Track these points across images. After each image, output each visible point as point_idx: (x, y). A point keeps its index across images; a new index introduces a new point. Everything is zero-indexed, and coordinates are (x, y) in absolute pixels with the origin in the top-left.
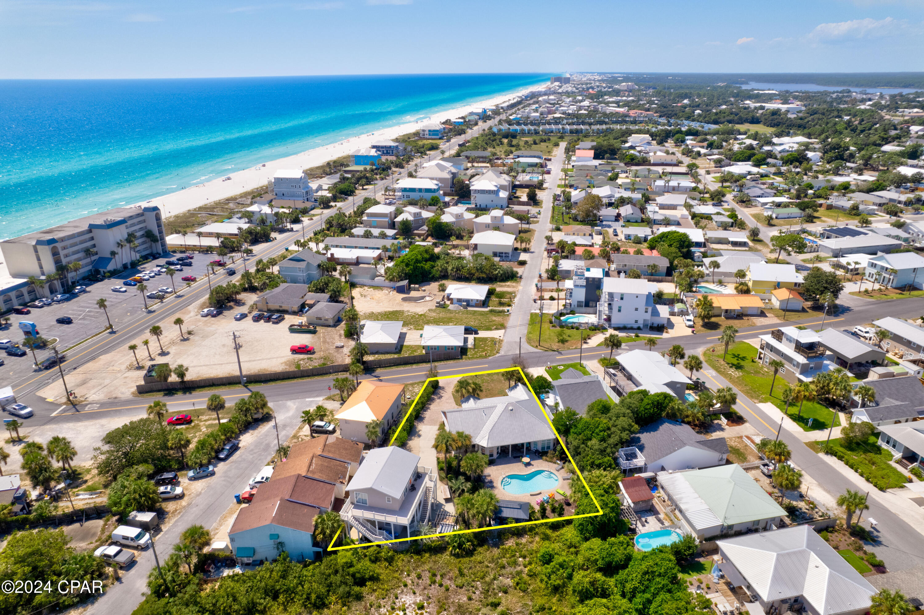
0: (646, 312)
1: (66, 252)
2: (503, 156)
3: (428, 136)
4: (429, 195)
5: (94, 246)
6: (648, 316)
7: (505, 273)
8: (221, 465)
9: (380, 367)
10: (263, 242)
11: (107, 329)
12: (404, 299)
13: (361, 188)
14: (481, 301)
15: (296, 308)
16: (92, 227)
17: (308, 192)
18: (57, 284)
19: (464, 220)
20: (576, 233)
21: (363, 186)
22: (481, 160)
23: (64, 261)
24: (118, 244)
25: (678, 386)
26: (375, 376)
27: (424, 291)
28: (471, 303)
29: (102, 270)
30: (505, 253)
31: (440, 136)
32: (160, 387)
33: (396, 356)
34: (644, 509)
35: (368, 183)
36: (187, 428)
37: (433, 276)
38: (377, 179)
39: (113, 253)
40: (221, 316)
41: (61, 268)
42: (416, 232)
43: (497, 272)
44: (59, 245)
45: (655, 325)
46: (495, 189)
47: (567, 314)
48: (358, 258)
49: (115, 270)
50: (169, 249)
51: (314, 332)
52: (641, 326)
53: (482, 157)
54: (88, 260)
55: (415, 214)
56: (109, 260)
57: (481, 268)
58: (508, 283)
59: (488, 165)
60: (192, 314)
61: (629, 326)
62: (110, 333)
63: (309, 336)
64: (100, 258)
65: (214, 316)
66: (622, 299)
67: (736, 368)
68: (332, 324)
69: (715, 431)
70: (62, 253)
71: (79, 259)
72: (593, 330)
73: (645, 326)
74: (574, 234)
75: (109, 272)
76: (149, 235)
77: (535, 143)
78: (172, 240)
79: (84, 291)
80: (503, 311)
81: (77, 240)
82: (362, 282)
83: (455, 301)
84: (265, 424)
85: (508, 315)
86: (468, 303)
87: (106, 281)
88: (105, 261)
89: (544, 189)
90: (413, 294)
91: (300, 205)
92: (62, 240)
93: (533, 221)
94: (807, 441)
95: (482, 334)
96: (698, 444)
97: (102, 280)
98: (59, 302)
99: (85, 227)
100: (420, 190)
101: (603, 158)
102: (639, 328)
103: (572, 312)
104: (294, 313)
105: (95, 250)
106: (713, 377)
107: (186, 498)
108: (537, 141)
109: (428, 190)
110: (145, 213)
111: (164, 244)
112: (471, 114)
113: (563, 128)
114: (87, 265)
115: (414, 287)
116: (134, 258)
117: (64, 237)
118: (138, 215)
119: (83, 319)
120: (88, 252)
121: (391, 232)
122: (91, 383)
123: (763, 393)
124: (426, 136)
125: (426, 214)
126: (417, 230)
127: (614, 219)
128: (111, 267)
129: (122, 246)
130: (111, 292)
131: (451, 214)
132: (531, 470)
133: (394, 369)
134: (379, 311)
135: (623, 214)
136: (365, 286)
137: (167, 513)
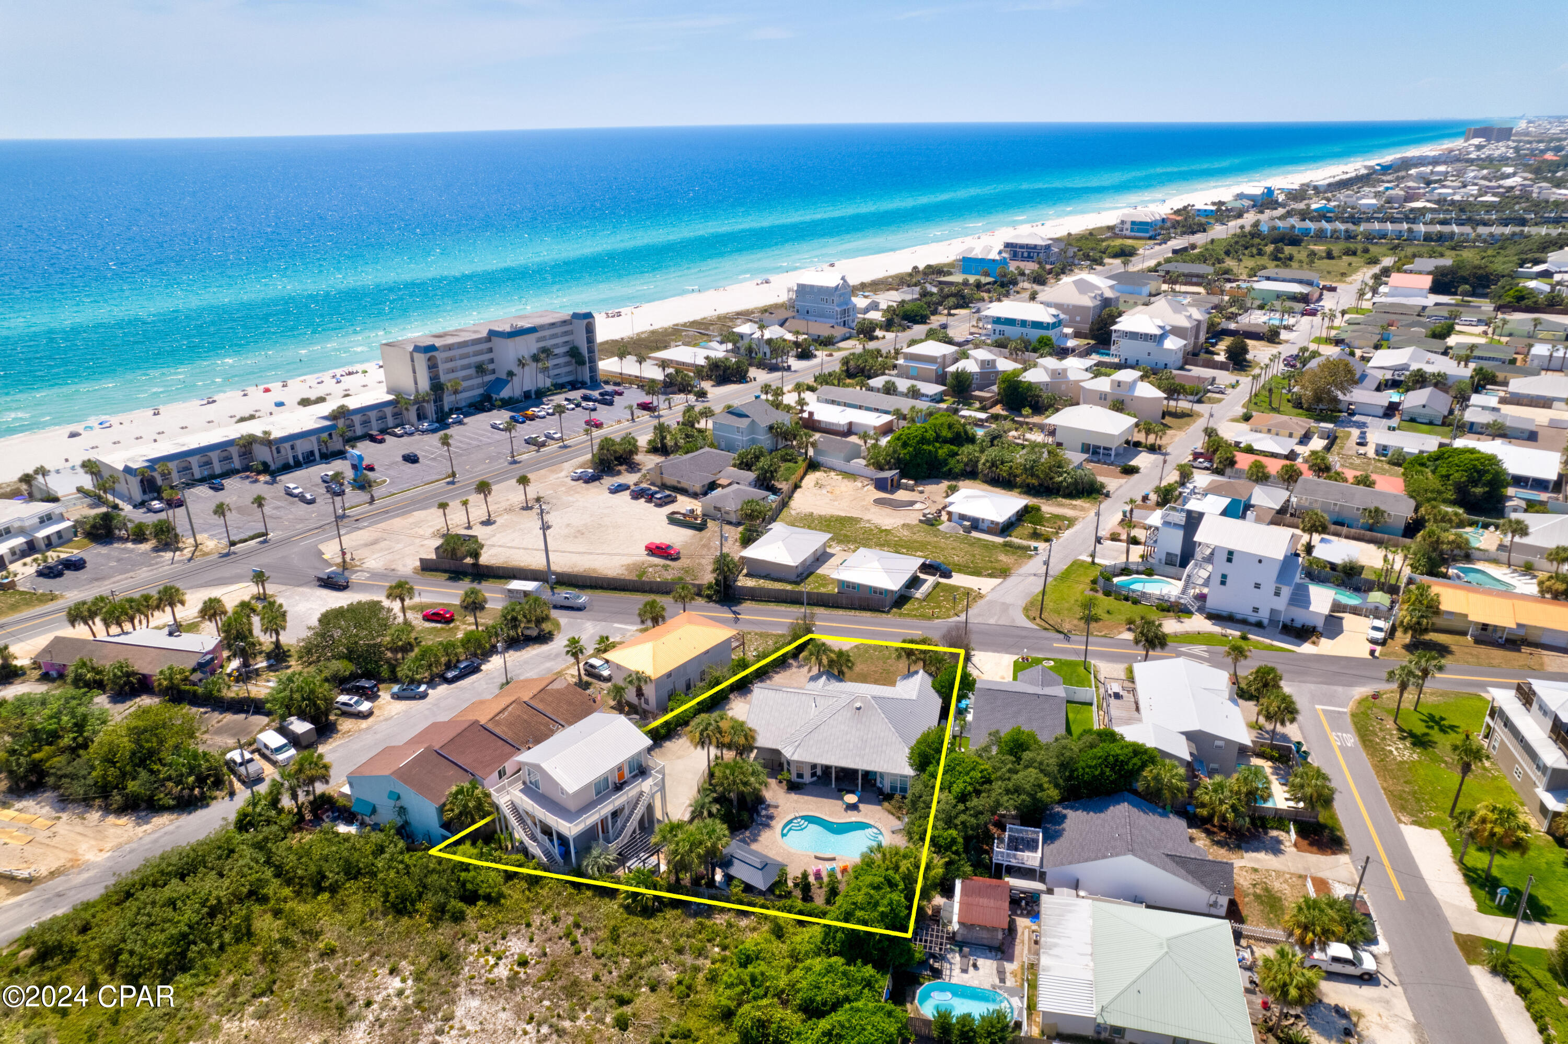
0: (1277, 594)
1: (450, 365)
2: (1244, 277)
3: (1128, 233)
4: (1036, 334)
5: (492, 361)
6: (1281, 604)
7: (1076, 483)
8: (443, 689)
9: (753, 600)
10: (734, 382)
11: (449, 476)
12: (878, 502)
13: (946, 312)
14: (997, 524)
15: (697, 488)
16: (492, 334)
17: (848, 311)
18: (430, 409)
19: (1068, 382)
20: (1274, 430)
21: (950, 308)
22: (1194, 280)
23: (443, 378)
24: (519, 361)
25: (1218, 743)
26: (734, 613)
27: (922, 492)
28: (981, 525)
29: (494, 396)
30: (1105, 448)
31: (1151, 233)
32: (447, 567)
33: (789, 587)
34: (985, 942)
35: (964, 305)
36: (442, 629)
37: (950, 470)
38: (983, 300)
39: (511, 374)
40: (597, 483)
41: (437, 387)
42: (977, 393)
43: (1061, 479)
44: (440, 356)
45: (1298, 624)
46: (1158, 332)
47: (1138, 573)
48: (850, 424)
49: (510, 398)
50: (601, 377)
51: (701, 528)
52: (1266, 622)
53: (1198, 276)
54: (479, 380)
55: (983, 362)
56: (507, 382)
57: (1032, 467)
58: (1077, 502)
59: (1201, 290)
60: (563, 474)
61: (1239, 617)
62: (448, 483)
63: (689, 532)
64: (498, 379)
65: (587, 481)
66: (1229, 560)
67: (1414, 744)
68: (734, 521)
69: (1256, 850)
70: (442, 367)
71: (466, 379)
72: (1163, 610)
73: (1273, 621)
74: (1269, 431)
75: (502, 400)
76: (574, 353)
77: (1330, 256)
78: (608, 365)
79: (460, 423)
80: (1028, 548)
81: (470, 349)
82: (830, 464)
83: (955, 517)
84: (536, 646)
85: (1031, 557)
86: (976, 524)
87: (495, 412)
88: (500, 383)
89: (1279, 343)
90: (901, 495)
91: (823, 330)
92: (450, 347)
93: (1209, 398)
94: (1464, 930)
95: (958, 580)
96: (1167, 860)
97: (489, 410)
98: (424, 432)
99: (484, 334)
100: (1024, 323)
101: (1455, 294)
102: (1259, 625)
103: (1150, 572)
104: (695, 496)
105: (491, 367)
106: (1343, 749)
107: (371, 720)
108: (1335, 253)
109: (1037, 325)
110: (575, 321)
111: (593, 370)
112: (1240, 196)
113: (1410, 230)
114: (478, 386)
115: (906, 484)
116: (541, 385)
117: (453, 344)
118: (564, 322)
119: (434, 459)
120: (480, 369)
121: (933, 389)
122: (383, 544)
123: (1437, 808)
124: (1125, 232)
125: (1005, 365)
126: (981, 390)
127: (1381, 412)
128: (505, 393)
129: (524, 365)
130: (489, 428)
131: (1046, 369)
132: (853, 817)
133: (772, 607)
134: (823, 513)
135: (1405, 406)
136: (834, 470)
137: (338, 731)
